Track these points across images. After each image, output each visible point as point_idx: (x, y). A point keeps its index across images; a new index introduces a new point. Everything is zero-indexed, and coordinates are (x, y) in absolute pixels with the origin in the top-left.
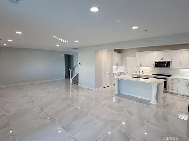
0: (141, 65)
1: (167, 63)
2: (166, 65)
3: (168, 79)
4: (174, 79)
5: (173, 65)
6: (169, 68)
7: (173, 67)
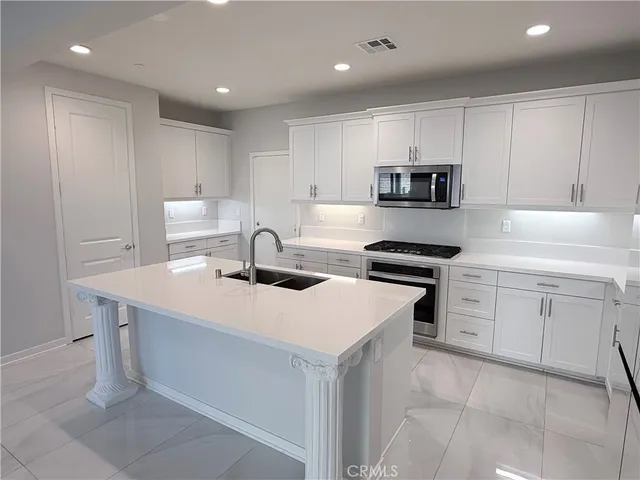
0: (314, 191)
1: (440, 175)
2: (433, 187)
3: (444, 270)
4: (472, 275)
5: (473, 189)
6: (451, 208)
7: (468, 199)
